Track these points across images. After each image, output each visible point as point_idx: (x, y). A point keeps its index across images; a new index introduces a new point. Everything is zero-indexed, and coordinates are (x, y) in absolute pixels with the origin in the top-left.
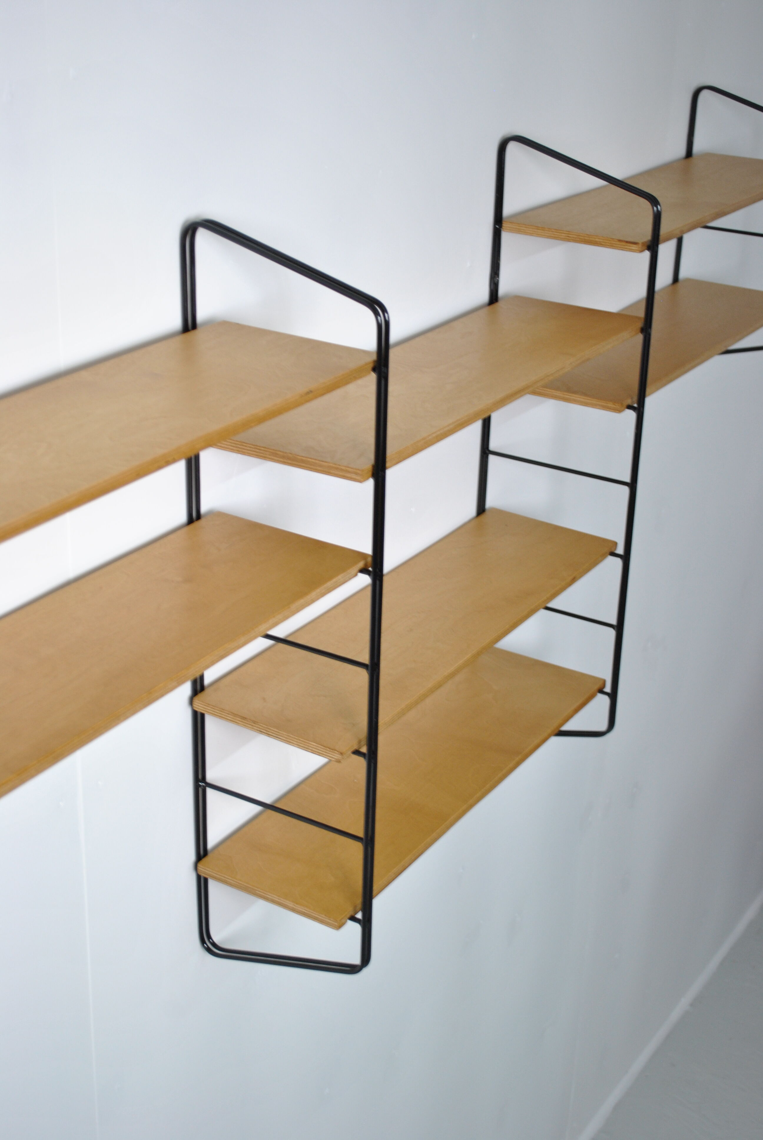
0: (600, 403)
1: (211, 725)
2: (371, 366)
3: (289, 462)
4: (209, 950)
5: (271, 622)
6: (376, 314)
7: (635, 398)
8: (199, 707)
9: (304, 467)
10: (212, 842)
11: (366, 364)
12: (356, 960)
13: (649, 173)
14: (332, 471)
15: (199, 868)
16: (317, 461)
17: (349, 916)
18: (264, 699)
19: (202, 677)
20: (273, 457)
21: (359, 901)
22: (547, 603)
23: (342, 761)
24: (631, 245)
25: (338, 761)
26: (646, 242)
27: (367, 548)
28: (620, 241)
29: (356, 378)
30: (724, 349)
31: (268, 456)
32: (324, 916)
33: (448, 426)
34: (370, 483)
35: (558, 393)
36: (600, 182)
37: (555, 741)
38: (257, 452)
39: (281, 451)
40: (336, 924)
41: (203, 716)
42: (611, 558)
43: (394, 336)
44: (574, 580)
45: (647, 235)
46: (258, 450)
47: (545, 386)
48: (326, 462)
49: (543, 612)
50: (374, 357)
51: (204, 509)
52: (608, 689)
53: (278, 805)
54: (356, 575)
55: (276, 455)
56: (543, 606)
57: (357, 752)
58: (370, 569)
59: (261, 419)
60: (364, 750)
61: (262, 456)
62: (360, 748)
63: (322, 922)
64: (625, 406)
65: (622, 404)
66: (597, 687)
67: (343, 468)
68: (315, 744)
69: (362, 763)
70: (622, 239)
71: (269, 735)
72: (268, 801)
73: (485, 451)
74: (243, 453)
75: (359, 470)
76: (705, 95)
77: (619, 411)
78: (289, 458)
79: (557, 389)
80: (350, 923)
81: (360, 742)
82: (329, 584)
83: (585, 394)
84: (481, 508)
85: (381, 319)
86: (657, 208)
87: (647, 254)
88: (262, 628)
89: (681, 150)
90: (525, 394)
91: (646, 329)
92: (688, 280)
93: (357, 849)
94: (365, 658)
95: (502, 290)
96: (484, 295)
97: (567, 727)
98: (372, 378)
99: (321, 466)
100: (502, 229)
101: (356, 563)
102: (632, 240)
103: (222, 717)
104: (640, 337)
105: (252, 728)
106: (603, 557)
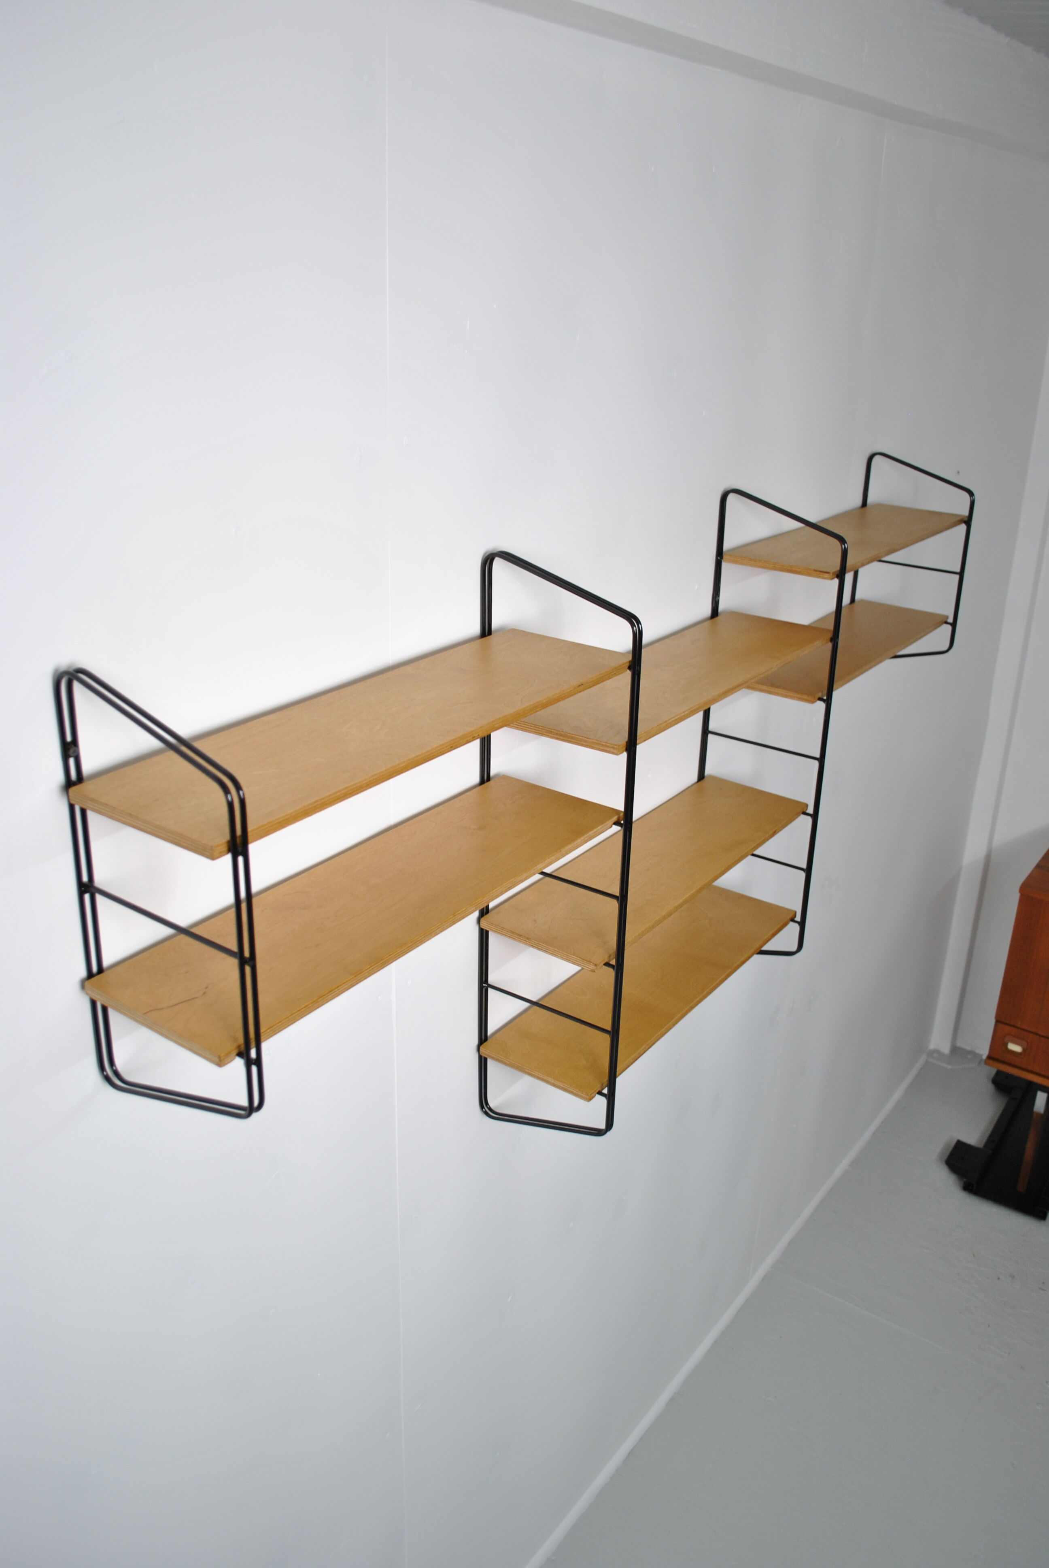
0: (798, 696)
1: (493, 939)
2: (628, 665)
3: (562, 738)
4: (486, 1113)
5: (546, 862)
6: (632, 625)
7: (825, 692)
8: (484, 925)
9: (573, 742)
10: (491, 1029)
11: (624, 664)
12: (602, 1126)
13: (834, 518)
14: (593, 746)
15: (481, 1050)
16: (583, 738)
17: (597, 1091)
18: (535, 921)
19: (488, 905)
20: (548, 734)
21: (606, 1079)
22: (754, 850)
23: (596, 971)
24: (824, 574)
25: (593, 971)
26: (836, 572)
27: (620, 806)
28: (815, 571)
29: (615, 675)
30: (892, 655)
31: (545, 733)
32: (578, 1090)
33: (684, 712)
34: (624, 756)
35: (764, 687)
36: (799, 525)
37: (757, 958)
38: (536, 730)
39: (554, 730)
40: (588, 1097)
41: (487, 932)
42: (802, 816)
43: (645, 640)
44: (775, 833)
45: (837, 567)
46: (537, 729)
47: (758, 683)
48: (590, 739)
49: (750, 858)
50: (630, 658)
51: (492, 773)
52: (798, 918)
53: (542, 1003)
54: (611, 827)
55: (551, 732)
56: (751, 854)
57: (607, 964)
58: (622, 822)
59: (544, 706)
60: (613, 962)
61: (540, 733)
62: (610, 961)
63: (576, 1095)
64: (817, 699)
65: (814, 697)
66: (789, 917)
67: (604, 744)
68: (575, 957)
69: (611, 973)
70: (817, 569)
71: (539, 949)
72: (534, 999)
73: (706, 732)
74: (526, 731)
75: (616, 745)
76: (877, 460)
77: (813, 702)
78: (561, 735)
79: (763, 684)
80: (598, 1096)
81: (610, 956)
82: (590, 833)
83: (785, 688)
84: (701, 776)
85: (636, 628)
86: (845, 546)
87: (836, 581)
88: (539, 867)
89: (859, 502)
90: (742, 688)
91: (834, 638)
92: (862, 601)
93: (606, 1039)
94: (616, 891)
95: (721, 607)
96: (707, 611)
97: (767, 947)
98: (629, 674)
99: (586, 742)
100: (723, 561)
101: (611, 817)
102: (825, 570)
103: (503, 934)
104: (830, 645)
105: (526, 943)
106: (797, 815)
